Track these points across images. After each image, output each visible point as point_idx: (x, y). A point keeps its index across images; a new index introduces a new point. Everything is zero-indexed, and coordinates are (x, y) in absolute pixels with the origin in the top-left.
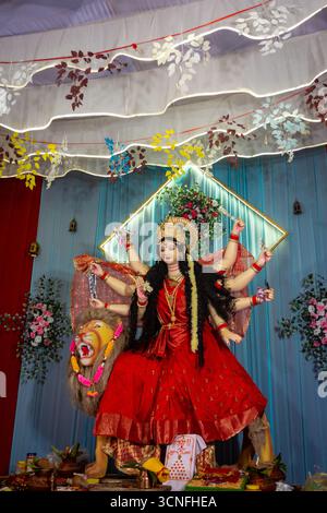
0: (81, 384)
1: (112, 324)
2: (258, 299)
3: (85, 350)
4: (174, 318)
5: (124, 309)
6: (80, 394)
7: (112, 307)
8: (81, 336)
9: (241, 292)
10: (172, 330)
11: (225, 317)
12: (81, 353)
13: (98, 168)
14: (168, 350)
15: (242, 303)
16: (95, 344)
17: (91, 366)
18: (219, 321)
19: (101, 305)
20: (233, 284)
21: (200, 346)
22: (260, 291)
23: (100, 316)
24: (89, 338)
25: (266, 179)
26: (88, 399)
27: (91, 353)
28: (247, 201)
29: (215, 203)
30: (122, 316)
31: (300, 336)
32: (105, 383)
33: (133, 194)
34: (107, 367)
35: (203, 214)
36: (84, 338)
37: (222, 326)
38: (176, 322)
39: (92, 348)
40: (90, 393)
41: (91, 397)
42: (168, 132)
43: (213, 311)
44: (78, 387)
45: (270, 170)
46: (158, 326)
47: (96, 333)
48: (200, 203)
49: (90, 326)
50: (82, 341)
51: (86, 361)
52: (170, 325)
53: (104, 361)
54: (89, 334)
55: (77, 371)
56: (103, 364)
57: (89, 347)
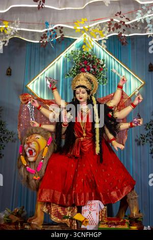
0: (28, 172)
1: (45, 137)
2: (133, 124)
3: (31, 152)
4: (85, 135)
5: (52, 128)
6: (28, 178)
7: (44, 126)
8: (28, 144)
9: (123, 119)
10: (83, 141)
11: (114, 135)
13: (30, 36)
14: (81, 153)
15: (124, 126)
16: (37, 149)
17: (34, 162)
18: (111, 136)
19: (37, 125)
20: (119, 115)
21: (101, 151)
22: (135, 120)
23: (38, 132)
24: (34, 146)
25: (133, 48)
26: (33, 181)
27: (34, 154)
28: (121, 61)
29: (102, 62)
30: (51, 132)
31: (149, 144)
32: (43, 171)
33: (48, 53)
34: (44, 162)
35: (94, 69)
36: (31, 146)
37: (113, 140)
38: (86, 137)
39: (35, 151)
40: (35, 177)
41: (35, 180)
42: (83, 19)
43: (107, 131)
44: (26, 174)
45: (135, 43)
46: (75, 138)
47: (37, 142)
48: (92, 62)
49: (33, 138)
50: (29, 147)
51: (31, 159)
52: (82, 138)
53: (43, 159)
54: (33, 143)
55: (26, 165)
56: (42, 161)
57: (33, 151)
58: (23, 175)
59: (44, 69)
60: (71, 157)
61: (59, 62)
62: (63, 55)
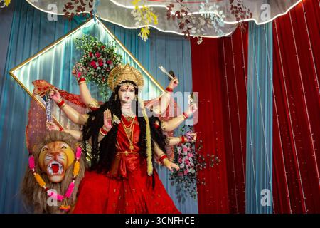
2: (186, 139)
3: (55, 168)
8: (55, 155)
10: (128, 157)
12: (50, 171)
15: (174, 140)
17: (60, 182)
18: (160, 153)
19: (57, 128)
20: (167, 126)
22: (189, 134)
23: (64, 138)
24: (62, 158)
27: (60, 171)
29: (118, 58)
35: (108, 64)
36: (58, 157)
40: (62, 207)
49: (57, 146)
50: (55, 159)
51: (56, 178)
52: (126, 152)
53: (74, 179)
54: (62, 153)
55: (45, 188)
56: (74, 181)
57: (60, 166)
58: (40, 202)
59: (38, 52)
60: (114, 178)
61: (60, 47)
62: (66, 40)
